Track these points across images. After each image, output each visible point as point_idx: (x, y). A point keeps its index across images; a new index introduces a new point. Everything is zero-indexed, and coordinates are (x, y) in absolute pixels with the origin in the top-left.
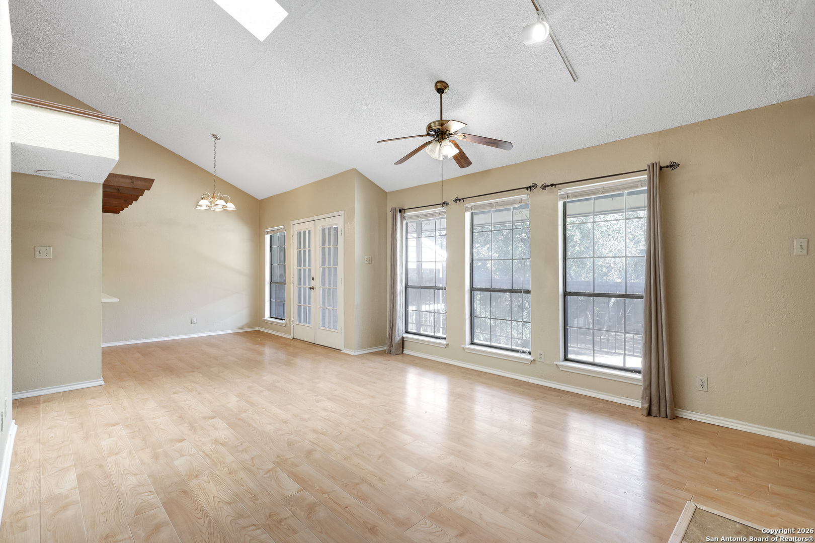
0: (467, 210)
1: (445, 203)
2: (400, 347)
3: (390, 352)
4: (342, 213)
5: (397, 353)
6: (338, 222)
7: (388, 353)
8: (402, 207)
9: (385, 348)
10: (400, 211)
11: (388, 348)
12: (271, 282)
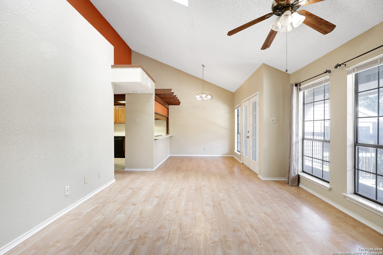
0: (350, 72)
1: (328, 71)
2: (296, 181)
3: (288, 183)
4: (258, 92)
5: (292, 185)
6: (256, 99)
7: (287, 183)
8: (297, 82)
9: (285, 180)
10: (296, 85)
11: (287, 180)
12: (238, 133)
